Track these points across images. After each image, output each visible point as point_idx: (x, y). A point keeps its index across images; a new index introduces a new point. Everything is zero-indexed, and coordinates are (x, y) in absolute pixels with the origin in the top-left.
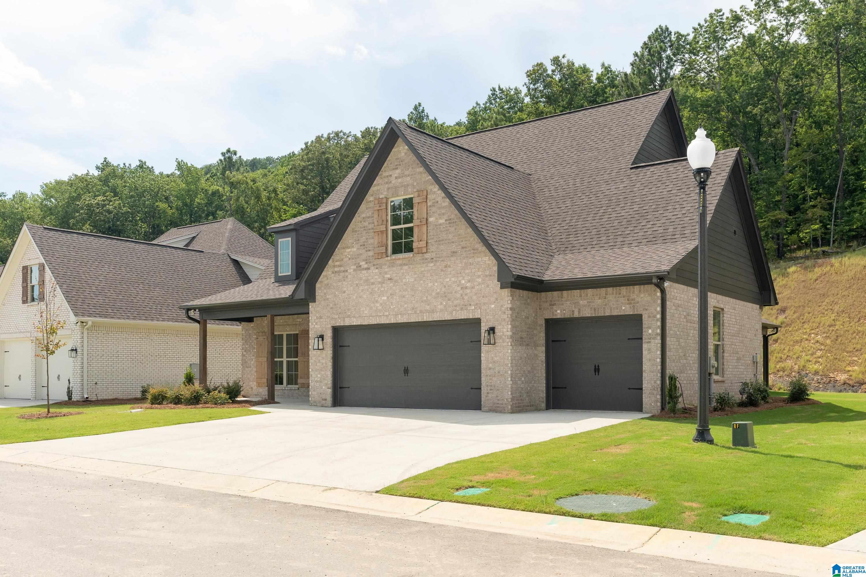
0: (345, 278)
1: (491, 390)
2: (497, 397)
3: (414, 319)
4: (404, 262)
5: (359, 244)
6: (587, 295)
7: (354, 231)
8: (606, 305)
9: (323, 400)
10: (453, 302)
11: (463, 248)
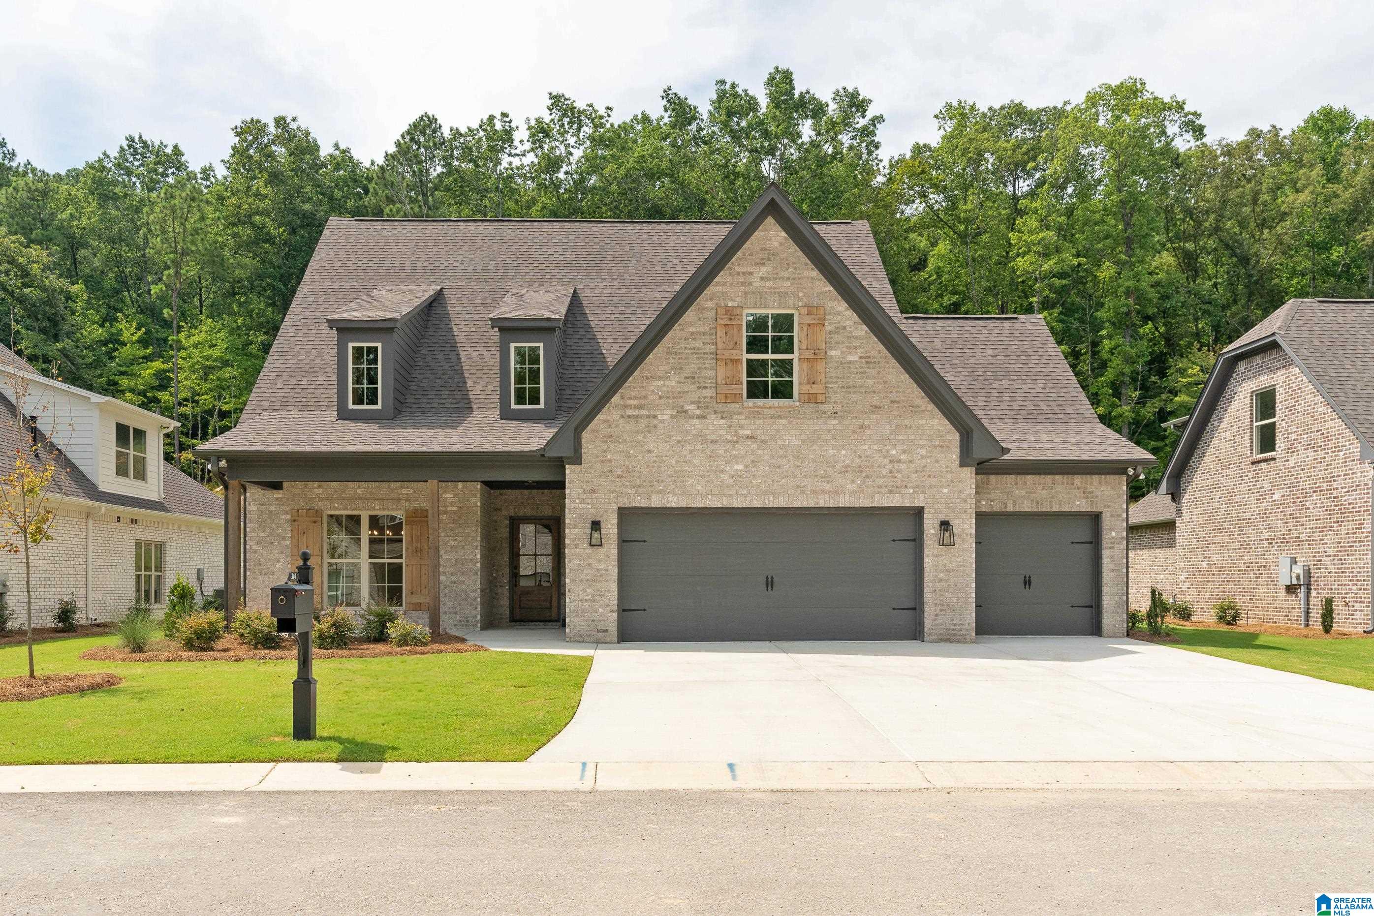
0: (650, 429)
1: (941, 610)
2: (952, 620)
3: (798, 502)
4: (779, 413)
5: (683, 376)
6: (1025, 483)
7: (669, 352)
8: (1052, 497)
9: (598, 631)
10: (874, 481)
11: (892, 402)
